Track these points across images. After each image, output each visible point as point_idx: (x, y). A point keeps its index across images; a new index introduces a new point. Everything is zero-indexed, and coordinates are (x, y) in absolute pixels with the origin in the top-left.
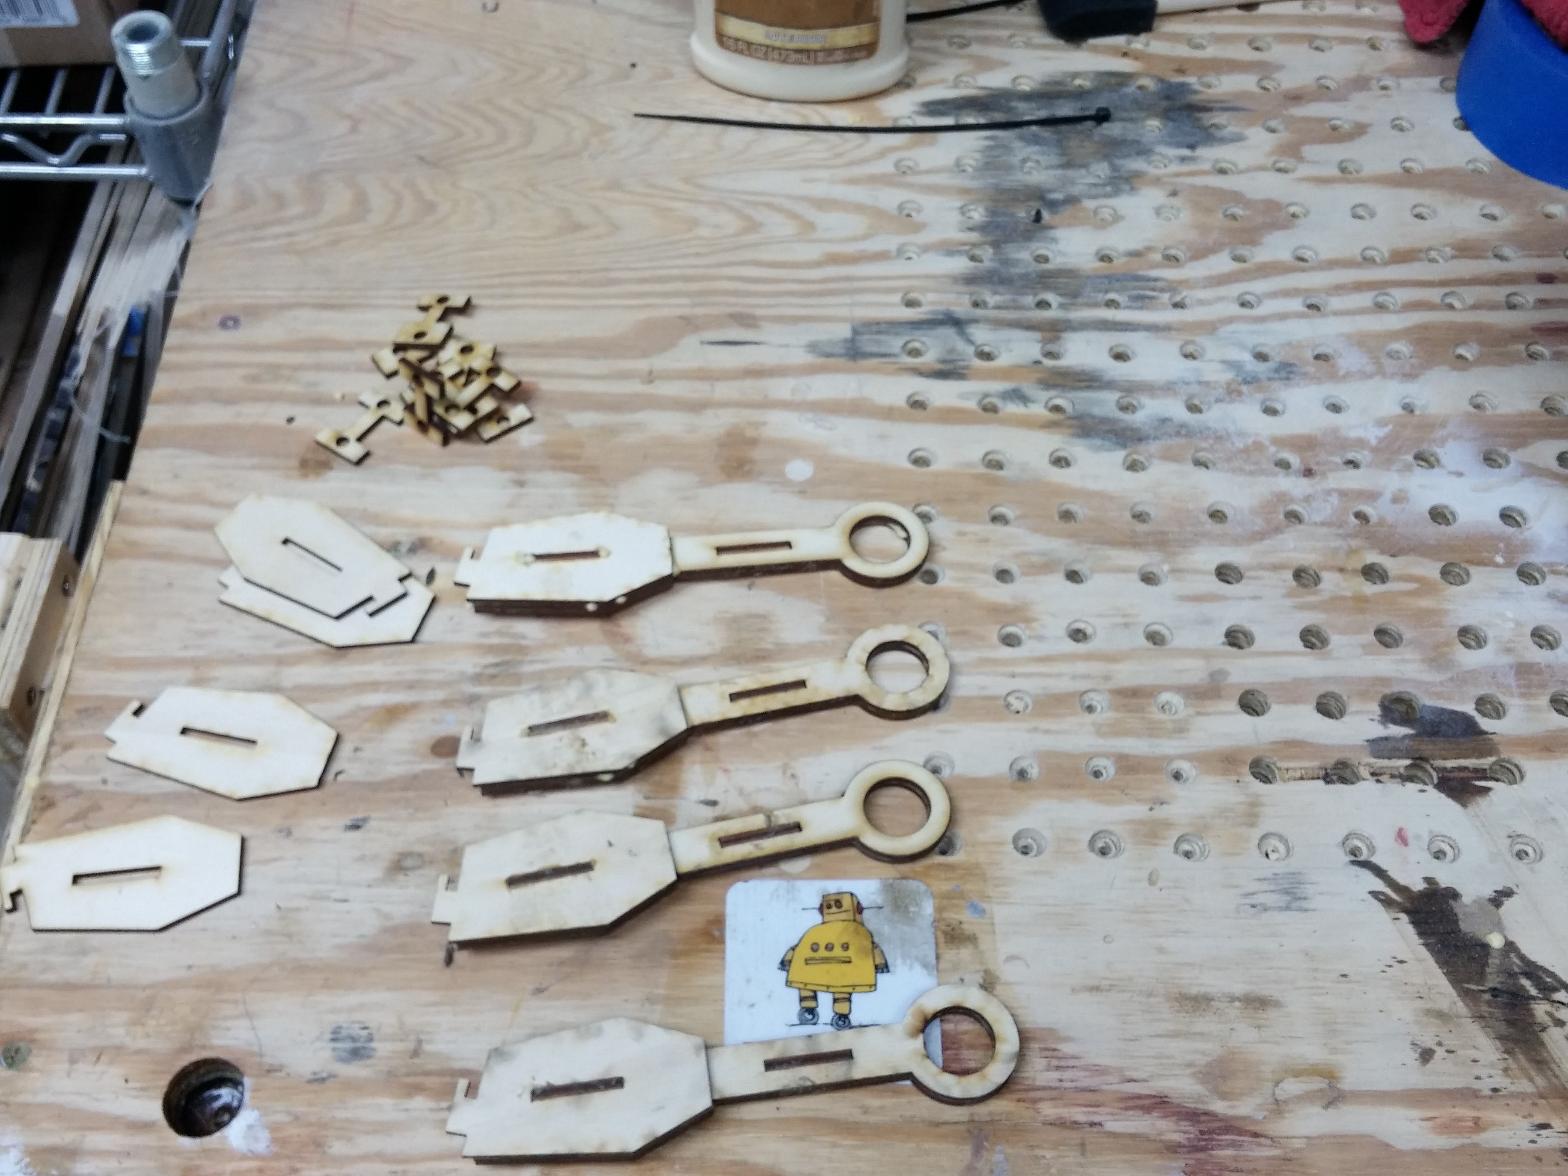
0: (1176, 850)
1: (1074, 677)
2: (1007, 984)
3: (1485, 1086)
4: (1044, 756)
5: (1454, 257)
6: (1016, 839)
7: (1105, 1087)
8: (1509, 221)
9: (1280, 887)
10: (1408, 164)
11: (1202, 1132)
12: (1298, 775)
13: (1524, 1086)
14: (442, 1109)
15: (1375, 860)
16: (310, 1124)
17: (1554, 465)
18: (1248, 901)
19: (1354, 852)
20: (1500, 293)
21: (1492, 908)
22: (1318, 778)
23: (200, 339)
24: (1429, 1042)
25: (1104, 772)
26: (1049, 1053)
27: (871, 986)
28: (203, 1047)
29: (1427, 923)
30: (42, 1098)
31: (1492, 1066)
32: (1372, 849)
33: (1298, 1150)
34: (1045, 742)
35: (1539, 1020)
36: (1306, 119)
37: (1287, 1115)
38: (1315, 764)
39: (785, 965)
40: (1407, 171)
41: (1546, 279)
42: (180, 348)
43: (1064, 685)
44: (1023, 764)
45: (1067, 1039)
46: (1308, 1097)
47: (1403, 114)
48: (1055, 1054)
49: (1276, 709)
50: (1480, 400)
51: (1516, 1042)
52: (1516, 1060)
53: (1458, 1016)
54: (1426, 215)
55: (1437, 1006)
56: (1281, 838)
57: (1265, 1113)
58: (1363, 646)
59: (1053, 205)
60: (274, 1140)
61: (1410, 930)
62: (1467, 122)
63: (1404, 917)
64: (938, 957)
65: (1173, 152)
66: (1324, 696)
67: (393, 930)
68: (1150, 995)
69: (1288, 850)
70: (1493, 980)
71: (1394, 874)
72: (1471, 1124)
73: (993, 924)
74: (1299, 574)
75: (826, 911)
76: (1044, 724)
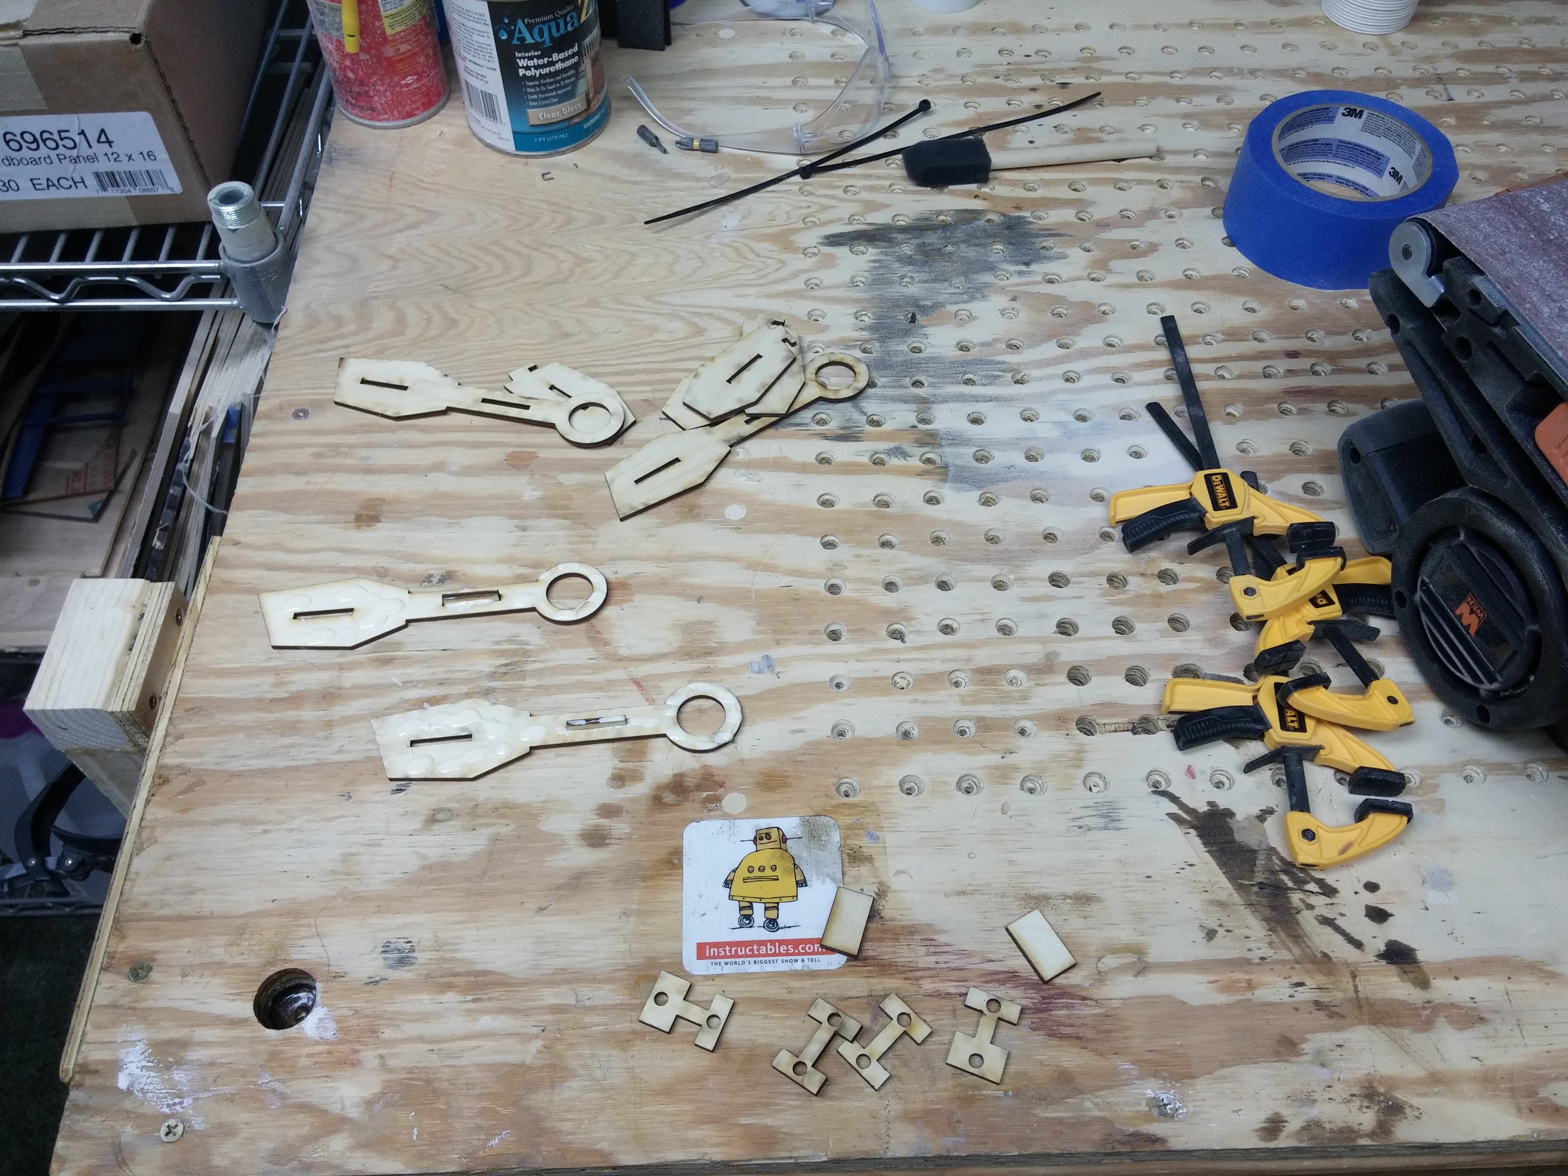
0: (1022, 788)
1: (943, 661)
2: (896, 891)
3: (1255, 956)
4: (921, 720)
5: (1223, 341)
6: (901, 784)
7: (970, 966)
8: (1264, 312)
9: (1100, 813)
10: (1189, 273)
11: (1044, 998)
12: (1113, 728)
13: (1285, 955)
14: (468, 1001)
15: (1170, 790)
16: (367, 1016)
17: (1300, 493)
18: (1076, 824)
19: (1156, 785)
20: (1258, 366)
21: (1257, 822)
22: (1128, 730)
23: (278, 426)
24: (1213, 925)
25: (967, 730)
26: (928, 943)
27: (793, 897)
28: (285, 961)
29: (1210, 836)
30: (161, 1004)
31: (1260, 940)
32: (1168, 782)
33: (1116, 1008)
34: (923, 710)
35: (1295, 906)
36: (1112, 242)
37: (1107, 983)
38: (1125, 720)
39: (728, 883)
40: (1189, 277)
41: (1293, 355)
42: (263, 434)
43: (937, 667)
44: (907, 727)
45: (942, 932)
46: (1122, 969)
47: (1184, 235)
48: (933, 943)
49: (1095, 681)
50: (1245, 446)
51: (1278, 922)
52: (1278, 936)
53: (1235, 905)
54: (1203, 310)
55: (1218, 898)
56: (1100, 776)
57: (1092, 982)
58: (1159, 631)
59: (925, 310)
60: (340, 1029)
61: (1198, 841)
62: (1232, 240)
63: (1193, 832)
64: (843, 874)
65: (1012, 268)
66: (1131, 669)
67: (430, 868)
68: (1004, 896)
69: (1106, 786)
70: (1260, 877)
71: (1185, 800)
72: (1245, 984)
73: (885, 847)
74: (1112, 579)
75: (759, 842)
76: (921, 696)
